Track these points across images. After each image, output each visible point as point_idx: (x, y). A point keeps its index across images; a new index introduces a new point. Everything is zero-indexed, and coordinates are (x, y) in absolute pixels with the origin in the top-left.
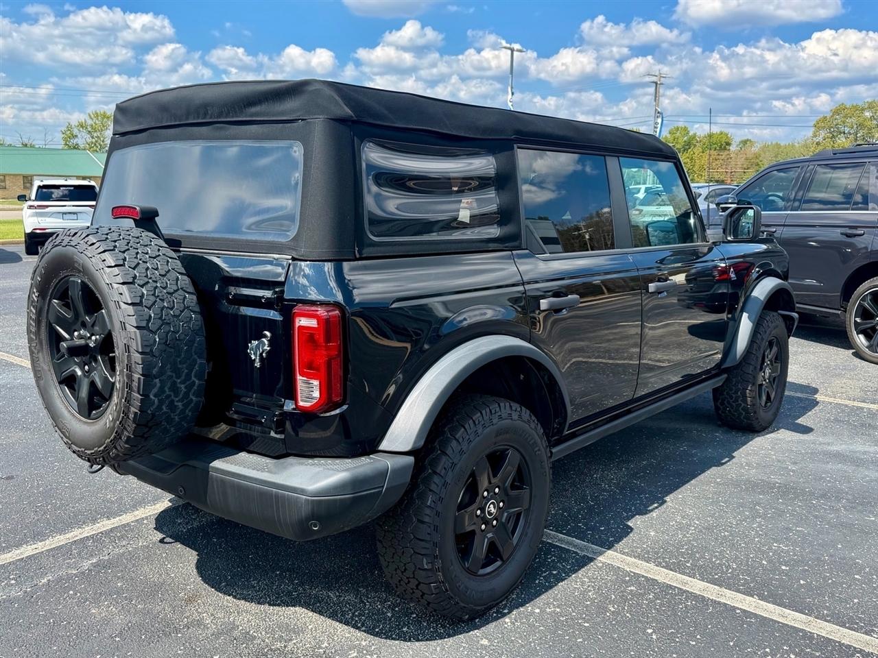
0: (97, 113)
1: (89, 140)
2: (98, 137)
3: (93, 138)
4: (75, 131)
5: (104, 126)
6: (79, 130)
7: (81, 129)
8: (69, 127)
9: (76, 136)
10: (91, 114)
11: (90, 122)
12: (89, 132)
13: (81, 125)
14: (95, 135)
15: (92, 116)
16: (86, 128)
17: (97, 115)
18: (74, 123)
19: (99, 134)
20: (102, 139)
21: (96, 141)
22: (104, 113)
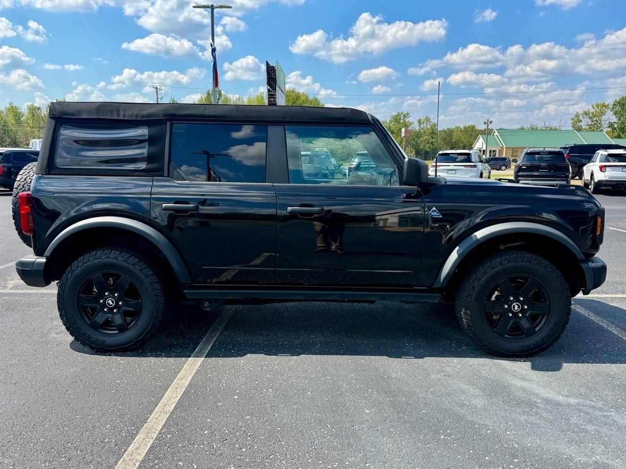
0: (598, 104)
1: (589, 123)
2: (596, 121)
3: (592, 121)
4: (581, 118)
5: (602, 113)
6: (584, 117)
7: (585, 116)
8: (577, 115)
9: (581, 121)
10: (594, 105)
11: (592, 110)
12: (591, 117)
13: (586, 113)
14: (595, 119)
15: (595, 106)
16: (589, 115)
17: (598, 105)
18: (581, 112)
19: (597, 118)
20: (599, 122)
21: (595, 124)
22: (603, 104)
